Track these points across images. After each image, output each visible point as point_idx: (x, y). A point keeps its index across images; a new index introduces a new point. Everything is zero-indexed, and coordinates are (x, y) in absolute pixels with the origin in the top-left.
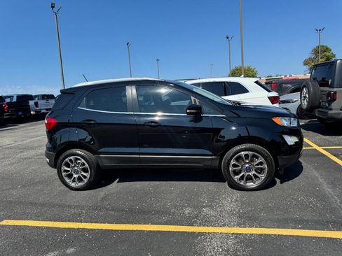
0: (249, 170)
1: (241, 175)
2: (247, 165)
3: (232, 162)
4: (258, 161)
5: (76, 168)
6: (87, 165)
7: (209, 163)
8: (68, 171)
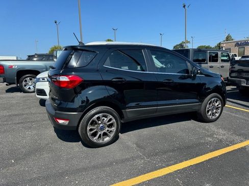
4: (217, 104)
6: (114, 121)
8: (94, 129)
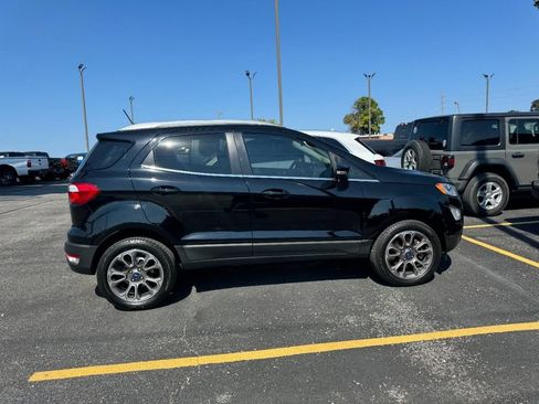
0: (409, 256)
1: (399, 264)
2: (407, 251)
3: (389, 247)
5: (136, 271)
6: (158, 265)
7: (356, 250)
